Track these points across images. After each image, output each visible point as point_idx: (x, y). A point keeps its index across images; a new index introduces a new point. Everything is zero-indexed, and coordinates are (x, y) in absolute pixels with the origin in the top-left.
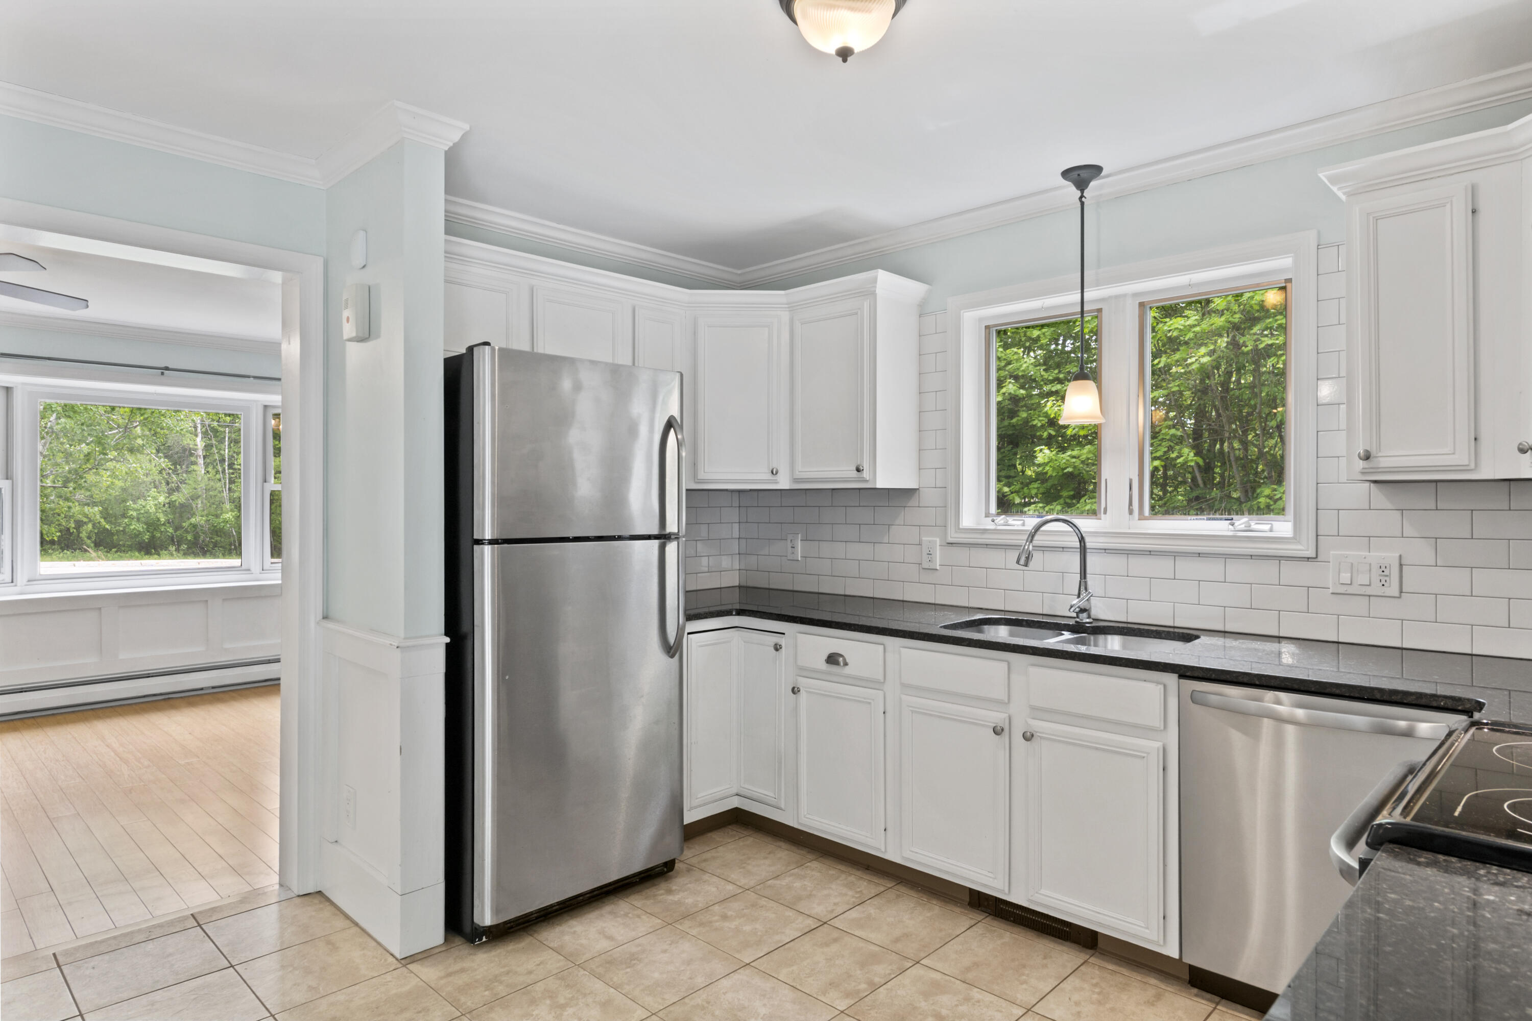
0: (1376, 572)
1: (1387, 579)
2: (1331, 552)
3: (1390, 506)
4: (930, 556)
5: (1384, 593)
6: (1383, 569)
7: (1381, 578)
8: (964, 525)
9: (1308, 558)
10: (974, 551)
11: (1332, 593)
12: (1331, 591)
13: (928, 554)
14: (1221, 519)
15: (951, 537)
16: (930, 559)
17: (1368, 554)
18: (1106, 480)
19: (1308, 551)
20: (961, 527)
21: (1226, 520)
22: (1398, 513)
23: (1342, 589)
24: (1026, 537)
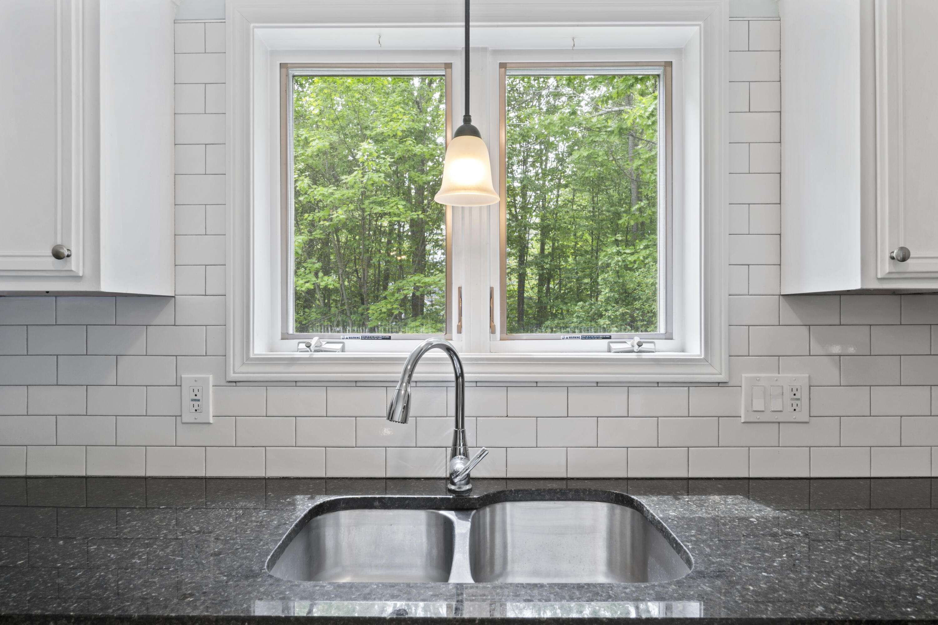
0: (788, 395)
1: (798, 402)
2: (744, 375)
3: (798, 322)
4: (196, 403)
5: (795, 418)
6: (795, 392)
7: (793, 402)
8: (256, 352)
9: (719, 383)
10: (273, 392)
11: (744, 423)
12: (743, 421)
13: (193, 400)
14: (598, 338)
15: (234, 373)
16: (196, 407)
17: (778, 375)
18: (460, 289)
19: (721, 374)
20: (252, 356)
21: (603, 338)
22: (805, 330)
23: (754, 418)
24: (401, 369)
